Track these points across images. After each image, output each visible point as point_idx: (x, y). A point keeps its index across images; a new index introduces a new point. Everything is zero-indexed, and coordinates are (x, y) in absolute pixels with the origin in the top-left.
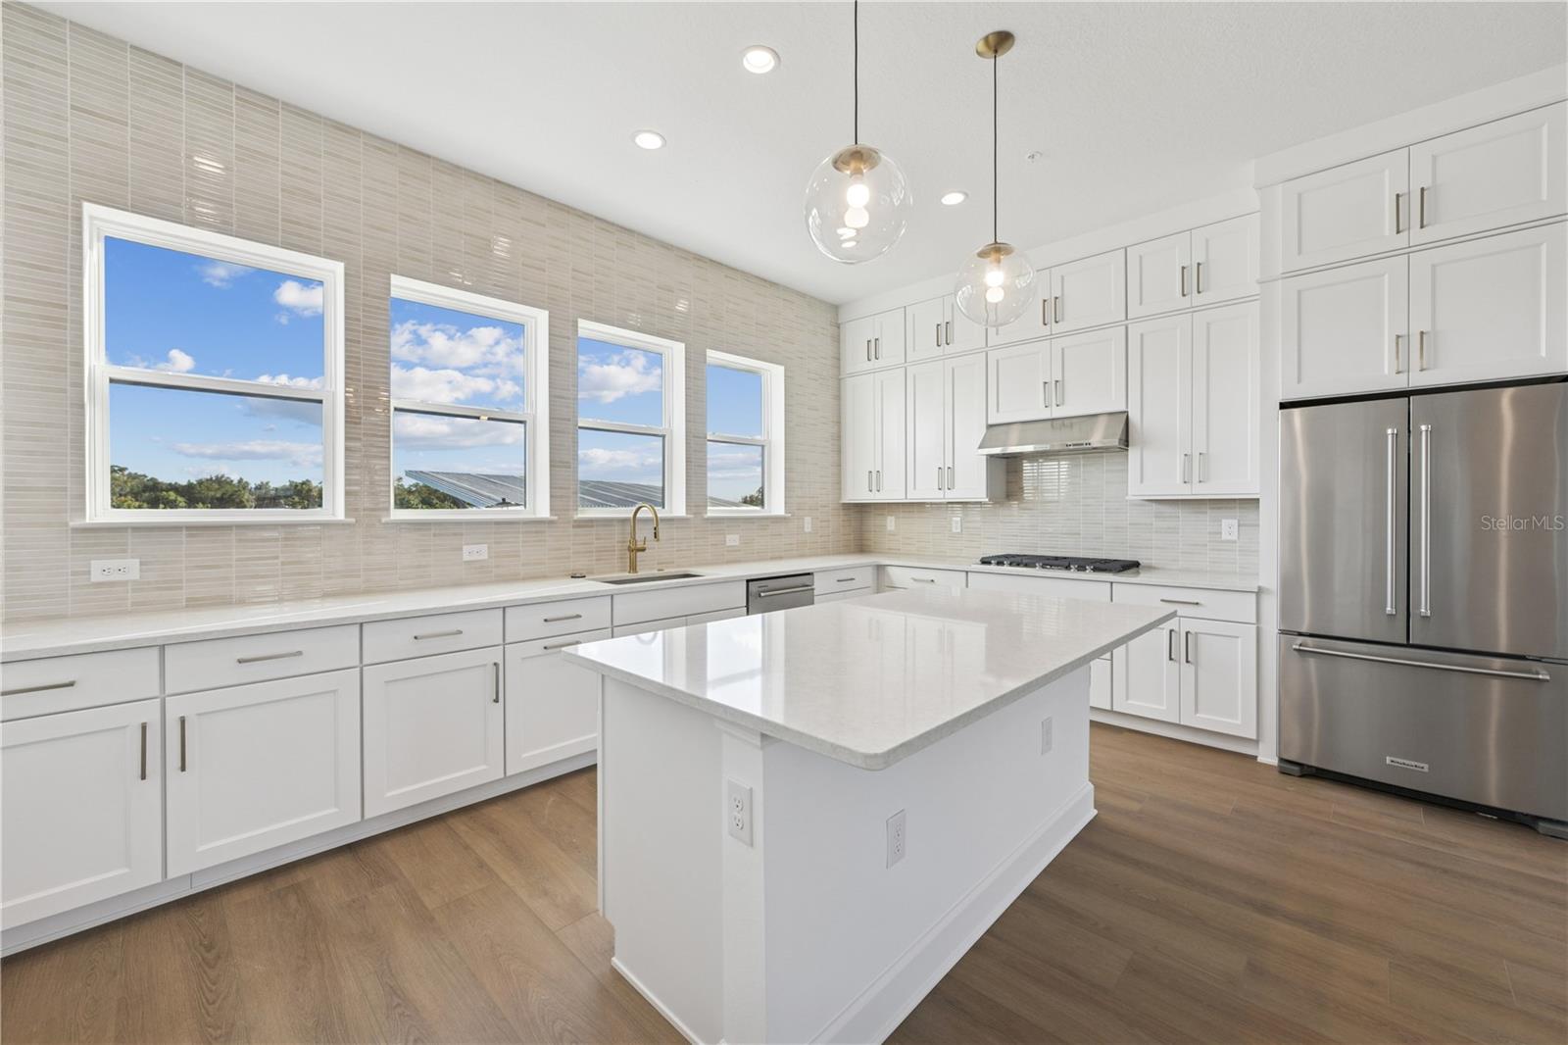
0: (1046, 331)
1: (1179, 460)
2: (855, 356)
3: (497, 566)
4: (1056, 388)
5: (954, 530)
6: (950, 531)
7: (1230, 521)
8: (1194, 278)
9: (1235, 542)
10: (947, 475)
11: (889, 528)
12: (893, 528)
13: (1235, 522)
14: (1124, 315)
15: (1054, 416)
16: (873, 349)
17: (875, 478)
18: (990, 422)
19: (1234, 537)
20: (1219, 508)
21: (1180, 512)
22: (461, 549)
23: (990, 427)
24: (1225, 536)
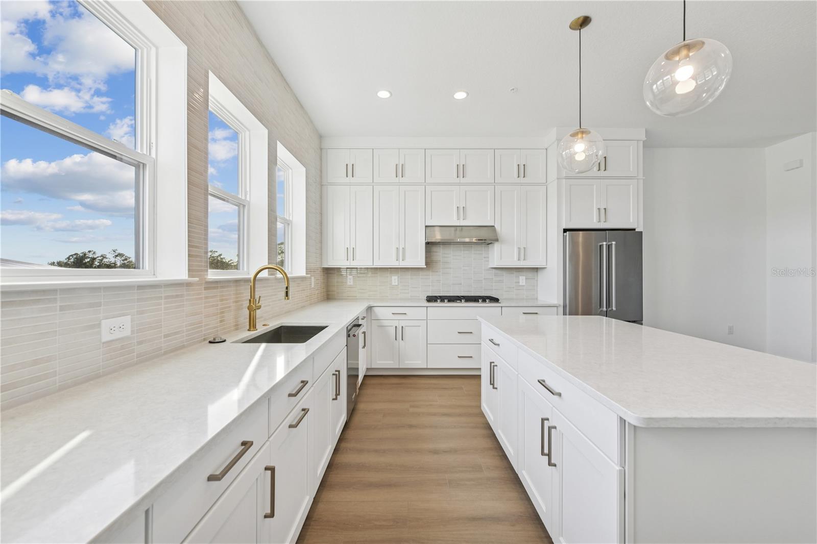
0: (457, 180)
1: (516, 250)
2: (335, 172)
3: (140, 343)
4: (462, 211)
5: (393, 284)
6: (391, 284)
7: (522, 277)
8: (522, 171)
9: (524, 286)
10: (401, 253)
11: (349, 283)
12: (352, 283)
13: (524, 278)
14: (493, 181)
15: (461, 225)
16: (350, 171)
17: (351, 253)
18: (427, 225)
19: (524, 284)
20: (519, 272)
21: (504, 273)
22: (99, 325)
23: (426, 226)
24: (521, 284)
